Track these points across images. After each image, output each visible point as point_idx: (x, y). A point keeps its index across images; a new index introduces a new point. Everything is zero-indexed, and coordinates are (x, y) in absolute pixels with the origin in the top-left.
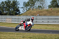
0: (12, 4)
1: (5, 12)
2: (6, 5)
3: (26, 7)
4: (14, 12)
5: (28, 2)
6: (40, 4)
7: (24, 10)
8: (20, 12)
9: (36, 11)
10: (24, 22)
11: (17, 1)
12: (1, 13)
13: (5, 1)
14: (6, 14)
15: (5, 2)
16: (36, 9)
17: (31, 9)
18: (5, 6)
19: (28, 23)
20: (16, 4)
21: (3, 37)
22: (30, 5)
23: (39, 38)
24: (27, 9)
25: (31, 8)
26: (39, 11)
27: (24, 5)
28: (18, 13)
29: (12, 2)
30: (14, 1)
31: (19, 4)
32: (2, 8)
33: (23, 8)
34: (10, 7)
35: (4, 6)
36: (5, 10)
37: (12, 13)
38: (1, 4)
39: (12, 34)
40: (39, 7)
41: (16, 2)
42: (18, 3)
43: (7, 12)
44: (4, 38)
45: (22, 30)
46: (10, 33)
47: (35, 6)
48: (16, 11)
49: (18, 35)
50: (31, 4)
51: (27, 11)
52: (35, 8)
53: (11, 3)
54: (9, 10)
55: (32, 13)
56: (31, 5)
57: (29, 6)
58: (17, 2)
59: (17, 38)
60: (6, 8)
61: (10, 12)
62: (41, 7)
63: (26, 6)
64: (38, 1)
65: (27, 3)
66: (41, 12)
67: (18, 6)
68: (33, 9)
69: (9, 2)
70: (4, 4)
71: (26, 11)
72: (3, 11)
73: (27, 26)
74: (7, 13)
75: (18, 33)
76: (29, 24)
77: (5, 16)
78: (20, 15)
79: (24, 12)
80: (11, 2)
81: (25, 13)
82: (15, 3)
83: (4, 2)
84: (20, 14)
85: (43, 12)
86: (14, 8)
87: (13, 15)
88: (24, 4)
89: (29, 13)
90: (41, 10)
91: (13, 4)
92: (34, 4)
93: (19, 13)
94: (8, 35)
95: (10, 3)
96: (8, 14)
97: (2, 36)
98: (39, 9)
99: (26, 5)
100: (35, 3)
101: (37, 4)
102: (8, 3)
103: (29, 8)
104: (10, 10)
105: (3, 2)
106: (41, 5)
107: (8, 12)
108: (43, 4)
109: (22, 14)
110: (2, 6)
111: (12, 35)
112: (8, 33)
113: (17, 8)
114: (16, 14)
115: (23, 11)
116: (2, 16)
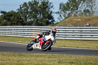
0: (40, 7)
1: (30, 20)
2: (31, 8)
3: (64, 12)
4: (44, 20)
5: (68, 4)
6: (87, 7)
7: (60, 16)
8: (54, 20)
9: (80, 18)
10: (41, 36)
11: (50, 2)
12: (23, 21)
13: (30, 2)
14: (30, 24)
15: (29, 4)
16: (80, 16)
17: (73, 15)
18: (29, 10)
19: (47, 38)
20: (48, 7)
21: (26, 62)
22: (70, 8)
23: (86, 64)
24: (65, 15)
25: (72, 13)
26: (86, 18)
27: (60, 8)
28: (50, 21)
29: (40, 3)
30: (45, 2)
31: (52, 7)
32: (24, 13)
33: (58, 13)
34: (37, 12)
35: (27, 10)
36: (29, 17)
37: (40, 21)
38: (23, 7)
39: (41, 56)
40: (86, 11)
41: (47, 3)
42: (51, 5)
43: (32, 20)
44: (27, 64)
45: (37, 49)
46: (38, 54)
47: (78, 10)
48: (46, 18)
49: (51, 58)
50: (72, 7)
51: (66, 18)
52: (79, 13)
53: (39, 5)
54: (35, 17)
55: (74, 22)
56: (72, 9)
57: (68, 10)
58: (49, 4)
59: (49, 63)
60: (31, 13)
61: (37, 20)
62: (89, 11)
63: (63, 10)
64: (84, 1)
65: (66, 6)
66: (89, 20)
67: (50, 10)
68: (75, 15)
69: (36, 3)
70: (28, 7)
71: (64, 18)
72: (26, 18)
73: (45, 42)
74: (32, 22)
75: (51, 55)
76: (49, 40)
77: (29, 26)
78: (54, 25)
79: (61, 19)
80: (38, 3)
81: (62, 21)
82: (45, 6)
83: (27, 3)
84: (53, 23)
85: (92, 21)
86: (43, 14)
87: (43, 25)
88: (61, 6)
89: (69, 22)
90: (89, 17)
91: (42, 7)
92: (76, 7)
93: (52, 21)
94: (35, 58)
95: (36, 6)
96: (34, 23)
97: (24, 60)
98: (86, 15)
99: (64, 8)
100: (79, 5)
101: (82, 7)
102: (35, 6)
103: (69, 14)
104: (38, 16)
105: (25, 3)
106: (89, 9)
107: (34, 21)
108: (92, 6)
109: (58, 23)
110: (24, 10)
111: (41, 59)
112: (35, 54)
113: (49, 13)
114: (48, 24)
115: (58, 18)
116: (24, 26)
